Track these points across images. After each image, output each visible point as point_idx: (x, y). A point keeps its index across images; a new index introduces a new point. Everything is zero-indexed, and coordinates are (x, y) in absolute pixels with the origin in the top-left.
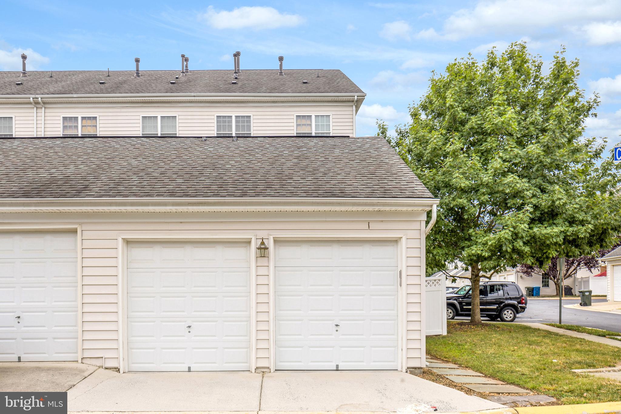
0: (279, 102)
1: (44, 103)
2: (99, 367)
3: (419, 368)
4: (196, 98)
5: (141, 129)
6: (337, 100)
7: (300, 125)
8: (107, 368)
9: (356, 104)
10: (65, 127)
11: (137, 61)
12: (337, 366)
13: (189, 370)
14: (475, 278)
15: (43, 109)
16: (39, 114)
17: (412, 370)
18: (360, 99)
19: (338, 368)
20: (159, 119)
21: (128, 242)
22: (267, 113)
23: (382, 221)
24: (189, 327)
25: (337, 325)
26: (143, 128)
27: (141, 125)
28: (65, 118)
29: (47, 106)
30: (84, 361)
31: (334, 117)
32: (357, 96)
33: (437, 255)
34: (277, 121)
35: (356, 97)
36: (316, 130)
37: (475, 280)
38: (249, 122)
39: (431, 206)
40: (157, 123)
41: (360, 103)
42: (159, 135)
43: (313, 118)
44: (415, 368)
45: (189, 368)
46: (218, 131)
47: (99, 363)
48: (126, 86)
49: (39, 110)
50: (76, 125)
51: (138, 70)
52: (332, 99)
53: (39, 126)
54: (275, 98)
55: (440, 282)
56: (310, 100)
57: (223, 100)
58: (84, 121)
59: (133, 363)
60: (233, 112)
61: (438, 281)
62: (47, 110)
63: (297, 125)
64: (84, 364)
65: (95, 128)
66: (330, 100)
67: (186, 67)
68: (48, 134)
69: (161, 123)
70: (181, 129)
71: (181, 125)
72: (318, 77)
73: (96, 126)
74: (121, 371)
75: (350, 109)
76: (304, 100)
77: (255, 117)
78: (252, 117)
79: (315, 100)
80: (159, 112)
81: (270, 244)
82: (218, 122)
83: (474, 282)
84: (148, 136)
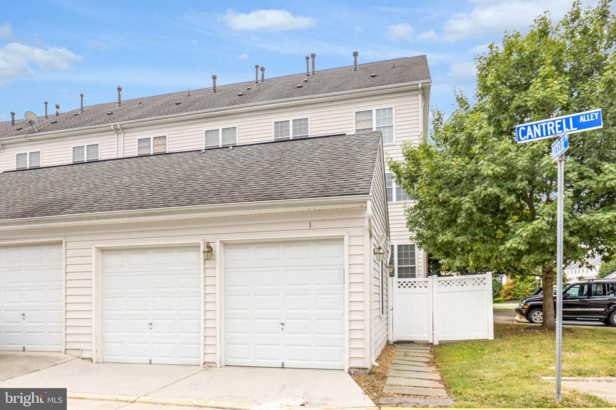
0: (337, 100)
1: (123, 129)
2: (78, 357)
3: (363, 369)
4: (253, 108)
5: (204, 142)
6: (400, 90)
7: (359, 121)
8: (83, 359)
9: (422, 92)
10: (140, 148)
11: (214, 78)
12: (283, 364)
13: (150, 363)
14: (546, 275)
15: (123, 134)
16: (119, 139)
17: (356, 370)
18: (426, 86)
19: (283, 366)
20: (220, 131)
21: (103, 250)
22: (326, 114)
23: (323, 220)
24: (151, 324)
25: (283, 324)
26: (206, 141)
27: (204, 139)
28: (140, 140)
29: (125, 131)
30: (67, 352)
31: (398, 108)
32: (422, 84)
33: (478, 251)
34: (335, 120)
35: (420, 85)
36: (377, 124)
37: (546, 278)
38: (307, 124)
39: (366, 202)
40: (219, 135)
41: (427, 90)
42: (221, 146)
43: (374, 113)
44: (359, 368)
45: (150, 361)
46: (275, 137)
47: (77, 353)
48: (197, 104)
49: (119, 136)
50: (149, 145)
51: (214, 87)
52: (394, 90)
53: (119, 149)
54: (331, 97)
55: (484, 281)
56: (370, 94)
57: (279, 107)
58: (156, 140)
59: (107, 355)
60: (290, 117)
61: (483, 280)
62: (126, 135)
63: (357, 122)
64: (66, 355)
65: (164, 146)
66: (392, 91)
67: (263, 76)
68: (127, 155)
69: (223, 135)
70: (240, 138)
71: (240, 135)
72: (394, 67)
73: (165, 144)
74: (94, 362)
75: (415, 98)
76: (363, 95)
77: (313, 119)
78: (309, 120)
79: (375, 94)
80: (219, 125)
81: (217, 247)
82: (275, 128)
83: (545, 280)
84: (210, 148)
